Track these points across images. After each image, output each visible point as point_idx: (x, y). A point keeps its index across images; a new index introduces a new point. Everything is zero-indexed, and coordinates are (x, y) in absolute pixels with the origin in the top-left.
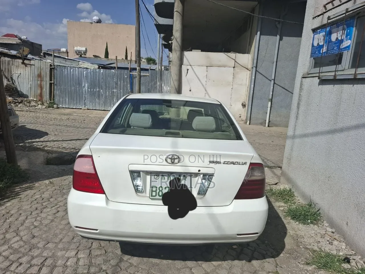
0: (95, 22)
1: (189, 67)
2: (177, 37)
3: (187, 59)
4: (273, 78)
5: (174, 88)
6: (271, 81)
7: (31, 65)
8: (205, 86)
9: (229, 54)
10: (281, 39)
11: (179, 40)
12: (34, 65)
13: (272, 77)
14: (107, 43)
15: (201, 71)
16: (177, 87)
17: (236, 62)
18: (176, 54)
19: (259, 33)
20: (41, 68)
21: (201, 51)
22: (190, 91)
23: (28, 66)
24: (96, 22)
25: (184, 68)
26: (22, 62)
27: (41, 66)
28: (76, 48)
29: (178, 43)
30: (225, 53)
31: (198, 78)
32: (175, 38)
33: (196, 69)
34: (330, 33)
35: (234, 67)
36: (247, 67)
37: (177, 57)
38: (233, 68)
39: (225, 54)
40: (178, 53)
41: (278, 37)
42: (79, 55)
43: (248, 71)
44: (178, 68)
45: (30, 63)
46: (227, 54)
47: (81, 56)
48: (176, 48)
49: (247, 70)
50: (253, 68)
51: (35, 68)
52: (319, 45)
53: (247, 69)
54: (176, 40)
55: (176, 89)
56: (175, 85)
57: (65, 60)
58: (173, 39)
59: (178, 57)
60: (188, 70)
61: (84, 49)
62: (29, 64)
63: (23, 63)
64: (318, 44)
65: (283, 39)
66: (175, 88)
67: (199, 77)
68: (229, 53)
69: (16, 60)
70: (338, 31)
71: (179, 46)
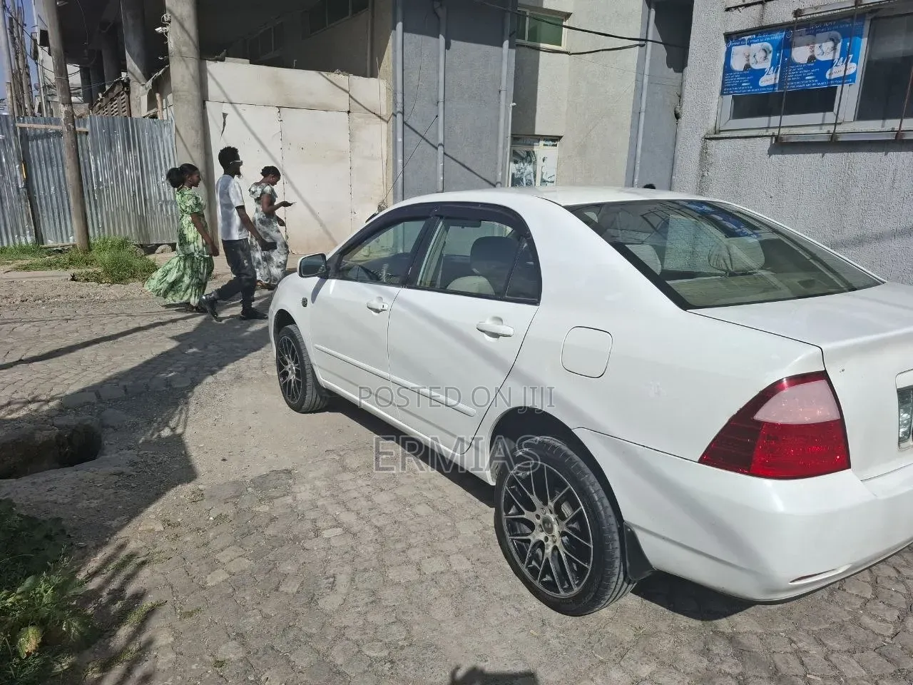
1: (227, 108)
2: (181, 15)
3: (217, 83)
4: (441, 140)
6: (437, 148)
8: (280, 162)
9: (332, 76)
10: (448, 46)
11: (190, 25)
13: (437, 139)
15: (263, 121)
17: (352, 98)
18: (187, 67)
19: (400, 26)
21: (251, 63)
25: (213, 110)
29: (189, 35)
30: (323, 73)
31: (258, 140)
32: (176, 18)
33: (248, 112)
34: (787, 45)
35: (349, 112)
36: (378, 113)
37: (190, 77)
38: (347, 114)
39: (322, 75)
40: (193, 65)
41: (442, 38)
43: (383, 122)
44: (198, 110)
46: (326, 75)
48: (184, 49)
49: (379, 119)
50: (396, 116)
52: (752, 68)
53: (380, 117)
54: (182, 26)
58: (170, 22)
59: (193, 78)
60: (225, 115)
64: (747, 67)
65: (451, 47)
67: (260, 137)
68: (333, 74)
70: (814, 43)
71: (191, 43)
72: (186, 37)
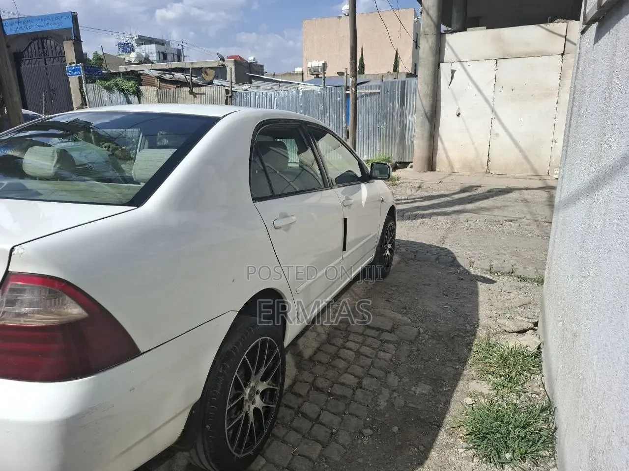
0: (345, 15)
1: (456, 66)
3: (452, 49)
5: (423, 112)
7: (201, 94)
8: (492, 103)
9: (550, 26)
11: (433, 12)
12: (205, 94)
14: (362, 49)
15: (483, 72)
16: (428, 109)
17: (569, 41)
18: (428, 41)
20: (214, 97)
21: (487, 28)
22: (459, 115)
23: (197, 96)
24: (347, 14)
25: (445, 69)
26: (189, 91)
27: (214, 95)
28: (309, 65)
29: (432, 19)
30: (542, 25)
31: (477, 87)
32: (425, 9)
33: (472, 68)
35: (563, 54)
38: (560, 56)
39: (541, 27)
40: (432, 39)
42: (314, 75)
44: (432, 69)
45: (200, 92)
46: (544, 26)
47: (317, 75)
48: (427, 29)
51: (207, 98)
54: (428, 14)
55: (426, 114)
56: (424, 105)
57: (278, 84)
59: (430, 48)
60: (453, 72)
61: (320, 64)
62: (198, 94)
63: (191, 92)
66: (425, 111)
67: (478, 84)
68: (552, 24)
69: (182, 89)
71: (432, 24)
72: (429, 20)
